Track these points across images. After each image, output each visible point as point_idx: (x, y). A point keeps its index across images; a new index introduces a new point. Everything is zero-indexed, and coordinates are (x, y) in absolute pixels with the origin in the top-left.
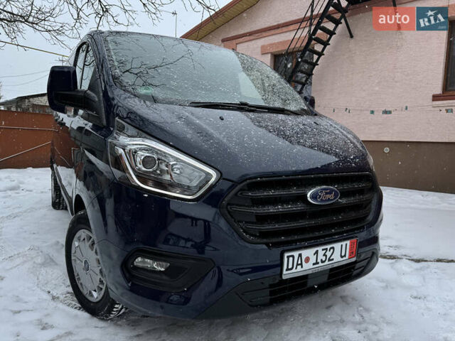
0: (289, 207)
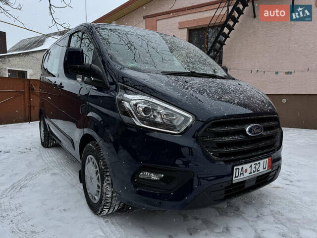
0: (236, 138)
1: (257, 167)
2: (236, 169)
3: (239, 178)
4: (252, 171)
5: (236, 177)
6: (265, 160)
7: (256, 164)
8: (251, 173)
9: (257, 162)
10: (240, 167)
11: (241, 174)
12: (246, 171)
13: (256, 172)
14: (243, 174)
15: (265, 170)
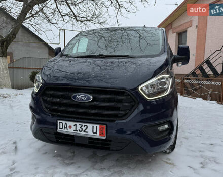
1: (84, 128)
2: (60, 123)
3: (63, 130)
4: (77, 130)
5: (60, 128)
6: (95, 126)
7: (82, 125)
8: (76, 131)
9: (83, 124)
10: (64, 122)
11: (65, 128)
12: (70, 127)
13: (83, 132)
14: (67, 128)
15: (95, 134)
